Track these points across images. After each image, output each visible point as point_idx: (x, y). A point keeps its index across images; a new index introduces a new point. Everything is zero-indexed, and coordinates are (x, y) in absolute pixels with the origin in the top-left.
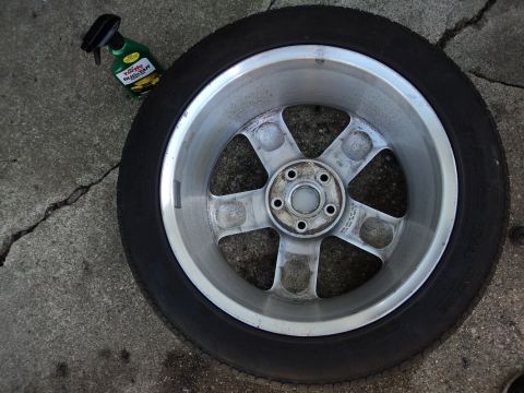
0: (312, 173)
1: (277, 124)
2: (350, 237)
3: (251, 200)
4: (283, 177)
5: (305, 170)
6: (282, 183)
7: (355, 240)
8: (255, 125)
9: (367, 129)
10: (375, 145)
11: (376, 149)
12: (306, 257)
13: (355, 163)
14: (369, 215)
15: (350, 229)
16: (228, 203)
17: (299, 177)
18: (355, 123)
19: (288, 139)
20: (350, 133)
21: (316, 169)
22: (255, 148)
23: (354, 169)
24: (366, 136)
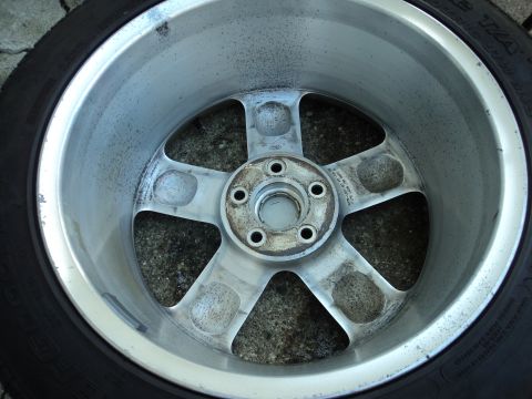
0: (259, 173)
1: (171, 171)
2: (362, 202)
3: (222, 269)
4: (234, 206)
5: (249, 178)
6: (239, 213)
7: (370, 199)
8: (147, 190)
9: (266, 97)
10: (287, 104)
11: (293, 107)
12: (347, 265)
13: (289, 135)
14: (355, 166)
15: (354, 194)
16: (198, 298)
17: (251, 189)
18: (248, 103)
19: (198, 173)
20: (254, 115)
21: (259, 167)
22: (170, 212)
23: (294, 140)
24: (271, 105)
